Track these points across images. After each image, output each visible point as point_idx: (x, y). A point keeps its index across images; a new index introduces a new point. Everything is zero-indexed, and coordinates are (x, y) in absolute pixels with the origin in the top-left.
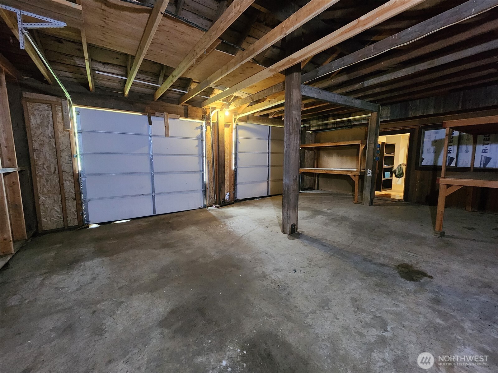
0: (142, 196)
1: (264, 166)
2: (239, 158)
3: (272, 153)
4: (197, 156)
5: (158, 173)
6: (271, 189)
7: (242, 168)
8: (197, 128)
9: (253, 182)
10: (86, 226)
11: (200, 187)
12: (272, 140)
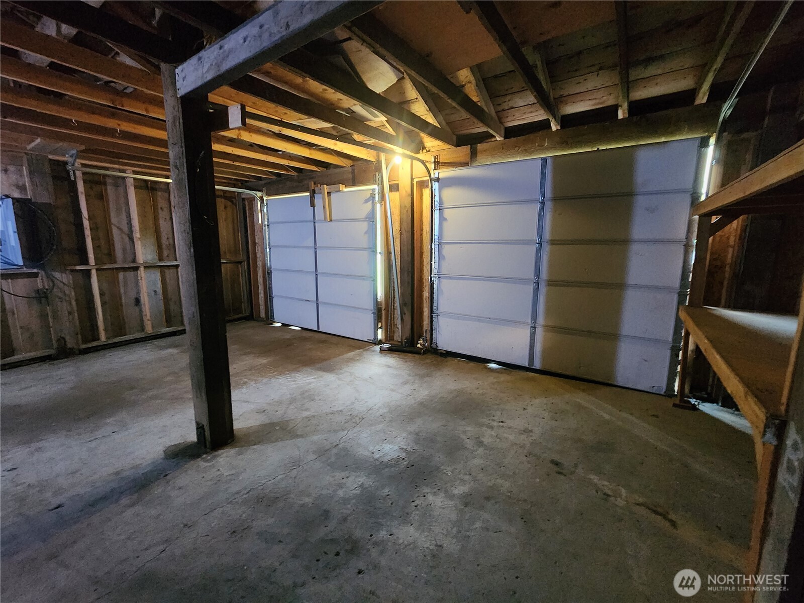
0: (308, 302)
1: (524, 281)
2: (444, 256)
3: (553, 242)
4: (366, 250)
5: (322, 273)
6: (544, 351)
7: (450, 278)
8: (367, 201)
9: (479, 319)
10: (271, 322)
11: (371, 306)
12: (555, 199)
